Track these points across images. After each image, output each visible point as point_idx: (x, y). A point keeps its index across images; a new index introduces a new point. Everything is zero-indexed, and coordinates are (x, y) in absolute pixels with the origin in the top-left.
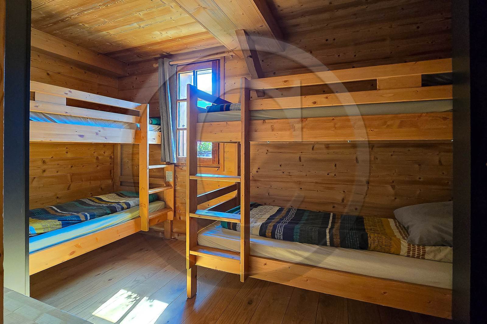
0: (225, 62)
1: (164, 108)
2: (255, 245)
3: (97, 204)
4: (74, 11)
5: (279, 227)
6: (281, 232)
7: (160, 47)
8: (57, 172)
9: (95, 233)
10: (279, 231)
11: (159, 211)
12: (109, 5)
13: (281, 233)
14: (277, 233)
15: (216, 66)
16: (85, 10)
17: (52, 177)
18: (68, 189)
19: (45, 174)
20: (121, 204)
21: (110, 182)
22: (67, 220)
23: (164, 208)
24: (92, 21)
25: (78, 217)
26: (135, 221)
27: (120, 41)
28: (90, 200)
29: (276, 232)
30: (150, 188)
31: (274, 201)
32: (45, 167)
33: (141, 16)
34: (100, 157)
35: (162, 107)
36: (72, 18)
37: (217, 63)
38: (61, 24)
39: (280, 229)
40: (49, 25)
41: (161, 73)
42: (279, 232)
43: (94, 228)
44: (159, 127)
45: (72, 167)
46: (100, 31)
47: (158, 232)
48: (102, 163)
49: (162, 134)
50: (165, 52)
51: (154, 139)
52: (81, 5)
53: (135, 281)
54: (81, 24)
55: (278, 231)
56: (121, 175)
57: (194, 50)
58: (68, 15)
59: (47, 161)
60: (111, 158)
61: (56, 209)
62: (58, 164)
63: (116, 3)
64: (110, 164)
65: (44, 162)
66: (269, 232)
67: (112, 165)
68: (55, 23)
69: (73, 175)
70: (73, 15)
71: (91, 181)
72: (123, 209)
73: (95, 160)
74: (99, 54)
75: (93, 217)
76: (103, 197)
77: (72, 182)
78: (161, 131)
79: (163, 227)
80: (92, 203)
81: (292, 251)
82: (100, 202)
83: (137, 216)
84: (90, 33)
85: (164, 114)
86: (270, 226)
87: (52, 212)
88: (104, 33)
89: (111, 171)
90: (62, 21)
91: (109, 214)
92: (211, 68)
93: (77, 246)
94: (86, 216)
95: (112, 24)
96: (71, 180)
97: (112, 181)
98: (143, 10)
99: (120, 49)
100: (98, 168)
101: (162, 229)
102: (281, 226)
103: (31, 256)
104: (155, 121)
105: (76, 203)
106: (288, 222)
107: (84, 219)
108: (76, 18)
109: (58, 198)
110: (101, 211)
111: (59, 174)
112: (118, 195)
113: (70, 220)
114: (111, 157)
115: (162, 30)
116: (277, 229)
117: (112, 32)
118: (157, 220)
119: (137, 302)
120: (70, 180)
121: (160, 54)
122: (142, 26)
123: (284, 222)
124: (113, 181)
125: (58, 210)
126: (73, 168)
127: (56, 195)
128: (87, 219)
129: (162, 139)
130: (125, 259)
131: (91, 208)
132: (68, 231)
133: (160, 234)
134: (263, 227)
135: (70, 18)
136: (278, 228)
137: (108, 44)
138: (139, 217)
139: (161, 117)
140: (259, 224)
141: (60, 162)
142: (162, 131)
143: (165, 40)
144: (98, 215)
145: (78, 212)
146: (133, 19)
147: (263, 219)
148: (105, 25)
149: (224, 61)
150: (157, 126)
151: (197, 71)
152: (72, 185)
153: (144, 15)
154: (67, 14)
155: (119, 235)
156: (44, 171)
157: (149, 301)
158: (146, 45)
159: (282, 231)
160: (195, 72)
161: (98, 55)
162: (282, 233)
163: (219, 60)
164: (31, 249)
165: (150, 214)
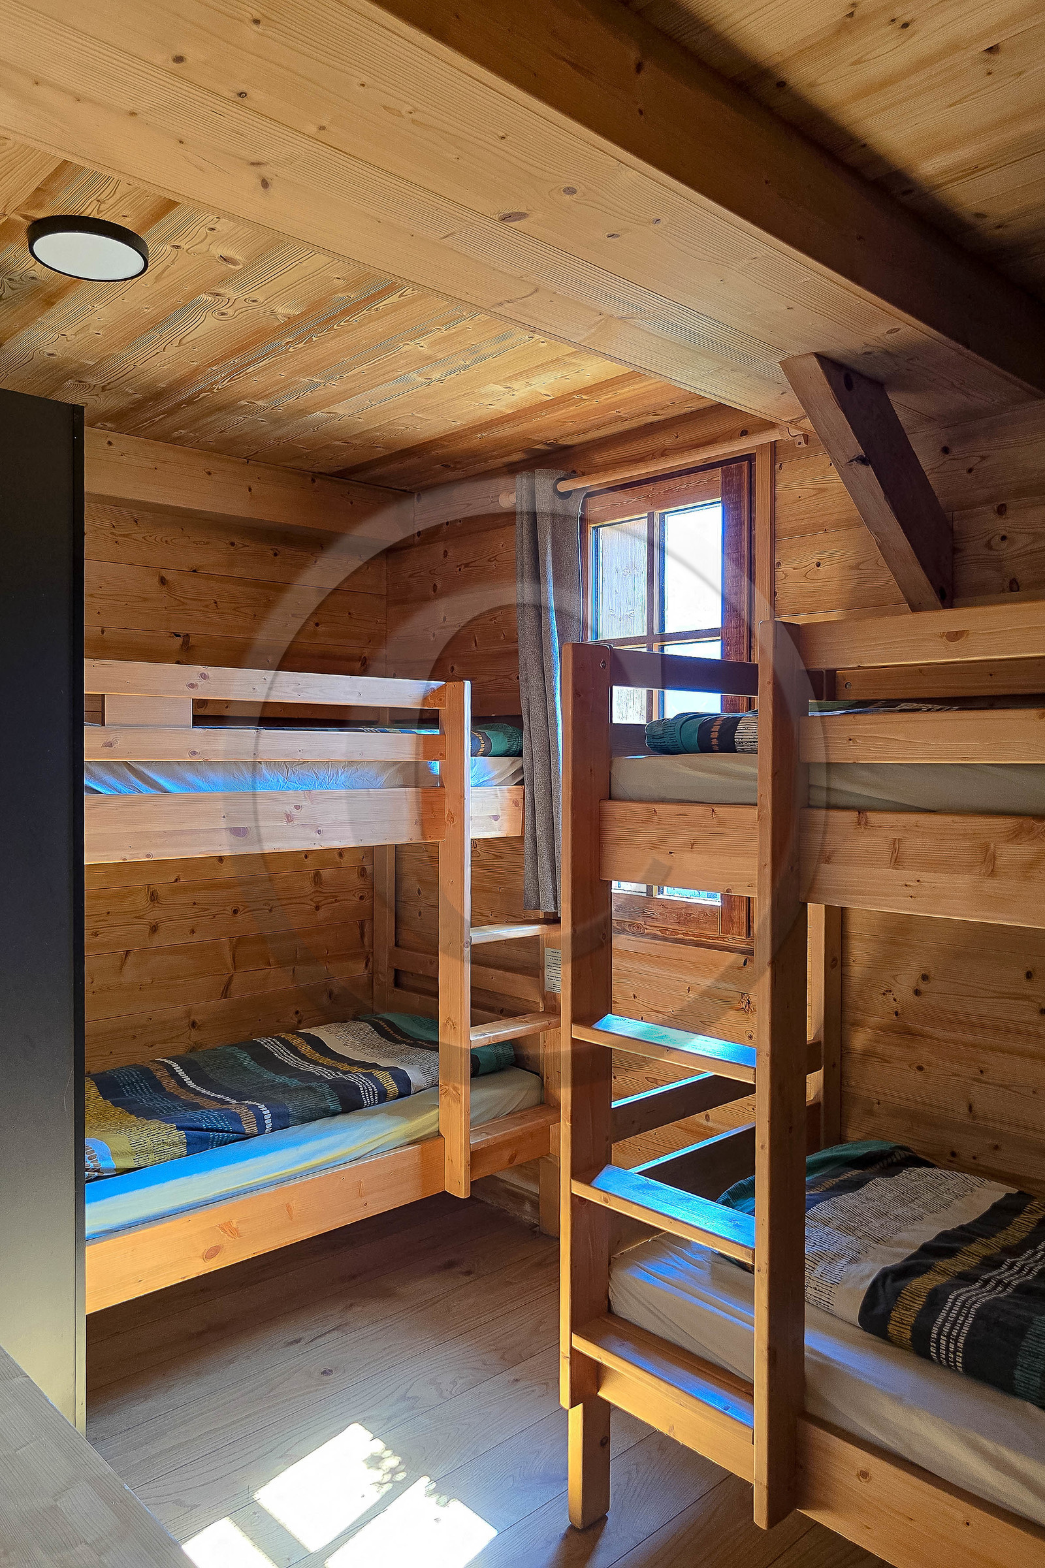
0: (777, 466)
1: (535, 682)
2: (826, 1369)
3: (306, 1067)
4: (216, 373)
5: (954, 1304)
6: (959, 1334)
7: (518, 429)
8: (193, 932)
9: (285, 1185)
10: (952, 1328)
11: (515, 1115)
12: (314, 339)
13: (956, 1341)
14: (939, 1334)
15: (740, 487)
16: (248, 364)
17: (178, 950)
18: (225, 994)
19: (158, 941)
20: (379, 1075)
21: (359, 969)
22: (201, 1129)
23: (537, 1105)
24: (277, 387)
25: (236, 1119)
26: (422, 1153)
27: (376, 429)
28: (286, 1043)
29: (935, 1330)
30: (475, 1022)
31: (996, 1147)
32: (156, 914)
33: (426, 351)
34: (325, 873)
35: (527, 680)
36: (215, 390)
37: (740, 473)
38: (189, 412)
39: (957, 1319)
40: (157, 419)
41: (525, 532)
42: (950, 1333)
43: (281, 1169)
44: (517, 766)
45: (235, 912)
46: (303, 412)
47: (518, 1197)
48: (334, 897)
49: (527, 796)
50: (540, 442)
51: (496, 818)
52: (235, 352)
53: (404, 1398)
54: (244, 403)
55: (943, 1325)
56: (397, 945)
57: (650, 421)
58: (202, 385)
59: (161, 892)
60: (362, 872)
61: (181, 1073)
62: (195, 904)
63: (335, 327)
64: (361, 898)
65: (154, 897)
66: (903, 1319)
67: (366, 902)
68: (170, 412)
69: (239, 942)
70: (216, 383)
71: (297, 967)
72: (383, 1096)
73: (308, 887)
74: (316, 476)
75: (282, 1122)
76: (331, 1036)
77: (235, 969)
78: (521, 783)
79: (535, 1179)
80: (290, 1059)
81: (989, 1445)
82: (316, 1056)
83: (426, 1132)
84: (277, 421)
85: (536, 711)
86: (915, 1294)
87: (170, 1085)
88: (318, 414)
89: (362, 927)
90: (190, 401)
91: (335, 1114)
92: (720, 499)
93: (227, 1228)
94: (260, 1118)
95: (335, 386)
96: (234, 961)
97: (367, 965)
98: (429, 332)
99: (384, 452)
100: (322, 914)
101: (534, 1188)
102: (964, 1303)
103: (89, 1250)
104: (499, 742)
105: (242, 1056)
106: (1015, 1283)
107: (255, 1130)
108: (225, 389)
109: (194, 1024)
110: (311, 1102)
111: (195, 938)
112: (377, 1028)
113: (212, 1130)
114: (364, 869)
115: (510, 378)
116: (943, 1314)
117: (341, 409)
118: (506, 1154)
119: (397, 1489)
120: (229, 961)
121: (525, 451)
122: (436, 376)
123: (993, 1283)
124: (370, 964)
125: (187, 1079)
126: (240, 917)
127: (188, 1014)
128: (262, 1130)
129: (528, 813)
130: (386, 1294)
131: (283, 1079)
132: (199, 1170)
133: (528, 1207)
134: (881, 1292)
135: (211, 390)
136: (951, 1309)
137: (337, 443)
138: (438, 1135)
139: (525, 721)
140: (867, 1272)
141: (199, 896)
142: (526, 781)
143: (527, 404)
144: (298, 1118)
145: (240, 1096)
146: (402, 362)
147: (900, 1244)
148: (315, 394)
149: (773, 463)
150: (507, 760)
151: (662, 516)
152: (235, 981)
153: (433, 344)
154: (198, 382)
155: (363, 1200)
156: (154, 929)
157: (435, 1498)
158: (465, 430)
159: (966, 1329)
160: (656, 516)
161: (313, 481)
162: (962, 1339)
163: (750, 458)
164: (91, 1226)
165: (474, 1125)
